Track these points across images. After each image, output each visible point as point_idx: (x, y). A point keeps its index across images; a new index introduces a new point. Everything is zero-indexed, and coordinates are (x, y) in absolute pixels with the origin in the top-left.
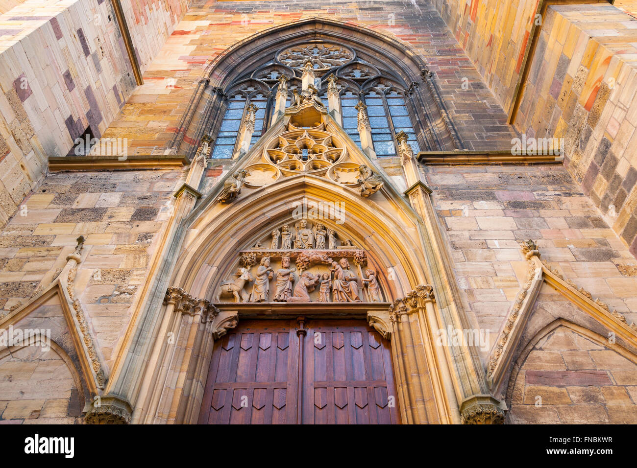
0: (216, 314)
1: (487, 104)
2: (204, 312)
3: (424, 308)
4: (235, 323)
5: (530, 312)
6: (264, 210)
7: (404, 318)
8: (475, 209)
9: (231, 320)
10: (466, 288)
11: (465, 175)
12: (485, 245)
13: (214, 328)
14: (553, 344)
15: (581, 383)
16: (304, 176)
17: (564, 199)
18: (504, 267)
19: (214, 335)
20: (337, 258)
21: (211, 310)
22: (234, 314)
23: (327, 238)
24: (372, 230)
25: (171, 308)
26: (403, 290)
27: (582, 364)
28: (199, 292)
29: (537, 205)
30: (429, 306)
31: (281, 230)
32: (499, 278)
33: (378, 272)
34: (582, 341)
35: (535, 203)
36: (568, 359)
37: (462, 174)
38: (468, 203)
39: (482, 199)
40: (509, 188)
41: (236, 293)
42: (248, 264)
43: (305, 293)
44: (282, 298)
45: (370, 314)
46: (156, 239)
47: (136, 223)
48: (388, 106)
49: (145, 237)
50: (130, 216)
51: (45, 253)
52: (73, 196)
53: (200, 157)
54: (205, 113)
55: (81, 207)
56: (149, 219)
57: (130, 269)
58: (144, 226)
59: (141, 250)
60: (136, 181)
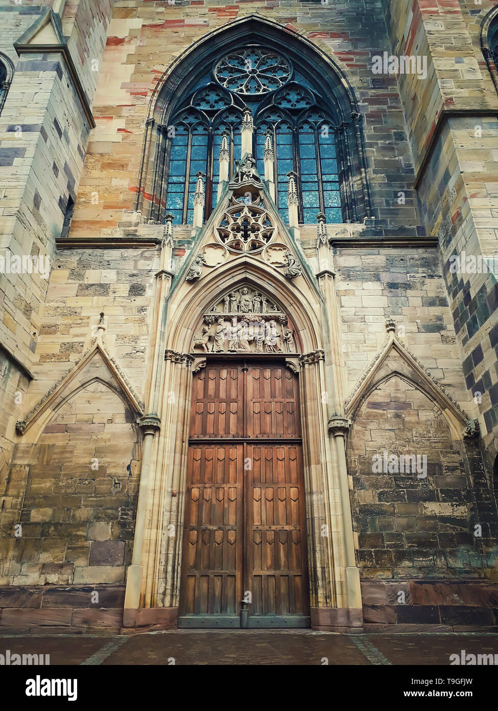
0: (193, 360)
1: (402, 162)
2: (188, 361)
3: (318, 362)
4: (205, 364)
5: (379, 368)
6: (218, 284)
7: (307, 366)
8: (363, 289)
9: (203, 362)
10: (345, 351)
11: (362, 257)
12: (363, 320)
13: (193, 368)
14: (388, 386)
15: (396, 409)
16: (246, 256)
17: (427, 281)
18: (371, 337)
19: (194, 374)
20: (267, 319)
21: (191, 358)
22: (204, 359)
23: (261, 303)
24: (292, 302)
25: (169, 362)
26: (308, 349)
27: (399, 398)
28: (182, 348)
29: (407, 286)
30: (321, 362)
31: (230, 296)
32: (366, 345)
33: (294, 331)
34: (403, 385)
35: (405, 284)
36: (392, 395)
37: (361, 256)
38: (359, 283)
39: (370, 281)
40: (392, 270)
41: (204, 345)
42: (210, 323)
43: (247, 345)
44: (233, 349)
45: (287, 360)
46: (149, 312)
47: (133, 298)
48: (319, 145)
49: (142, 309)
50: (128, 292)
51: (80, 321)
52: (82, 272)
53: (168, 240)
54: (155, 160)
55: (91, 282)
56: (141, 295)
57: (138, 334)
58: (139, 301)
59: (142, 320)
60: (124, 258)
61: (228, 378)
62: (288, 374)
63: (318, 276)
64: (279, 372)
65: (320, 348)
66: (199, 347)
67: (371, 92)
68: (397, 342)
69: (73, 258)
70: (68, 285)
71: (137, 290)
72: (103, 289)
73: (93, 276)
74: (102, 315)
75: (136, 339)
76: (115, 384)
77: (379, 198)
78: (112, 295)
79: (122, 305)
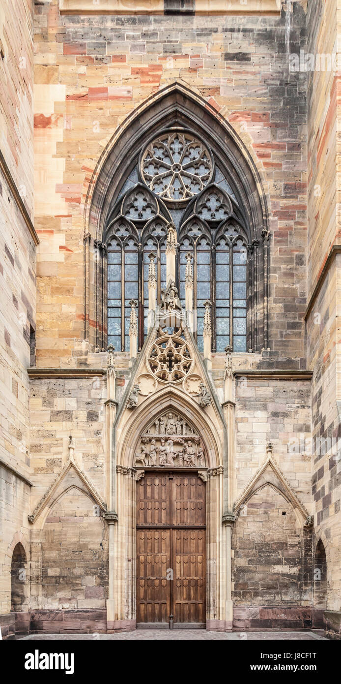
0: (136, 472)
1: (298, 290)
2: (132, 473)
3: (219, 475)
4: (144, 475)
5: (258, 479)
6: (150, 410)
7: (212, 477)
8: (254, 417)
9: (142, 473)
10: (237, 467)
11: (256, 388)
12: (251, 442)
13: (136, 478)
14: (262, 492)
15: (265, 508)
16: (170, 386)
17: (300, 410)
18: (255, 456)
19: (137, 482)
20: (186, 440)
21: (134, 470)
22: (143, 471)
23: (182, 426)
24: (204, 427)
25: (119, 474)
26: (213, 465)
27: (268, 501)
28: (127, 464)
29: (285, 415)
30: (221, 475)
31: (160, 420)
32: (252, 462)
33: (204, 450)
34: (272, 491)
35: (284, 413)
36: (264, 498)
37: (255, 387)
38: (251, 412)
39: (260, 410)
40: (277, 400)
41: (142, 461)
42: (145, 443)
43: (172, 461)
44: (162, 464)
45: (199, 472)
46: (103, 435)
47: (91, 423)
48: (233, 265)
49: (98, 433)
50: (86, 418)
51: (56, 442)
52: (51, 400)
53: (111, 371)
54: (95, 283)
55: (59, 409)
56: (95, 420)
57: (96, 452)
58: (95, 426)
59: (99, 442)
60: (80, 388)
61: (160, 485)
62: (199, 482)
63: (223, 405)
64: (193, 481)
65: (221, 465)
66: (139, 462)
67: (283, 202)
68: (272, 461)
69: (43, 386)
70: (44, 412)
71: (92, 416)
72: (68, 415)
73: (60, 403)
74: (71, 437)
75: (96, 457)
76: (86, 490)
77: (275, 330)
78: (75, 421)
79: (84, 429)
